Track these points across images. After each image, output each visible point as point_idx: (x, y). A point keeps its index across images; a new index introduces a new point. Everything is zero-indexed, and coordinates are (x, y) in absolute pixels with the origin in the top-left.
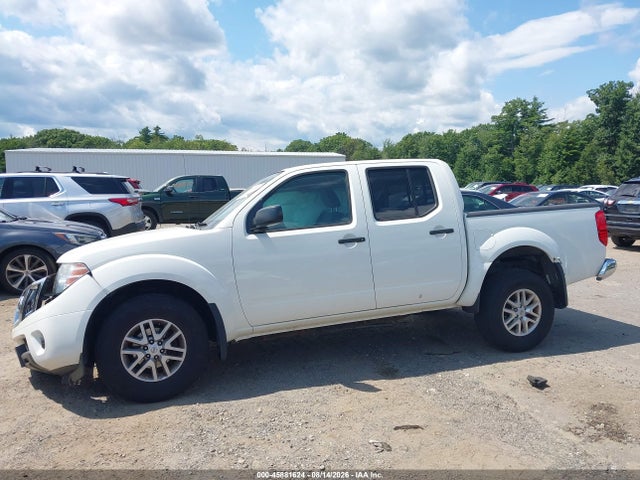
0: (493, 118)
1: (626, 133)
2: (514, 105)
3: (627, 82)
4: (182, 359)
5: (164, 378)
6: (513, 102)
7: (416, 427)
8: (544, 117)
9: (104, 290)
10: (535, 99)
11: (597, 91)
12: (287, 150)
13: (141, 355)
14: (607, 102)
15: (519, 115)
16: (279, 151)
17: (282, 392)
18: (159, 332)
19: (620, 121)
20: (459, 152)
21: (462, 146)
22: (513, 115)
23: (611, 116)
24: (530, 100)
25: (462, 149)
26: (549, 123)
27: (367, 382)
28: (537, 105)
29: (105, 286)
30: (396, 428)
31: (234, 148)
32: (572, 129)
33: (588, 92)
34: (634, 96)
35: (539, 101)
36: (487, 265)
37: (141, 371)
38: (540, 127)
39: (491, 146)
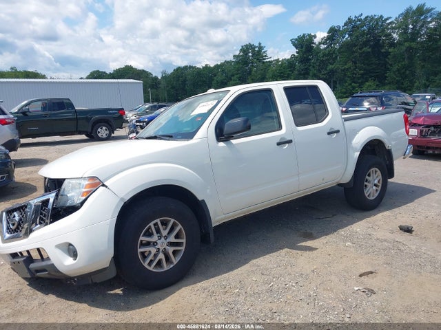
0: (234, 56)
1: (313, 67)
2: (247, 48)
3: (313, 34)
4: (183, 248)
5: (172, 266)
6: (246, 46)
7: (371, 273)
8: (266, 56)
9: (122, 199)
10: (260, 44)
11: (296, 40)
12: (88, 78)
13: (153, 250)
14: (302, 47)
15: (250, 54)
16: (81, 78)
17: (254, 261)
18: (165, 229)
19: (310, 59)
20: (213, 80)
21: (215, 76)
22: (247, 54)
23: (305, 56)
24: (257, 45)
25: (215, 78)
26: (268, 60)
27: (303, 244)
28: (261, 48)
29: (122, 195)
30: (361, 276)
31: (44, 77)
32: (282, 64)
33: (291, 40)
34: (317, 43)
35: (262, 45)
36: (357, 154)
37: (154, 264)
38: (264, 62)
39: (233, 76)
